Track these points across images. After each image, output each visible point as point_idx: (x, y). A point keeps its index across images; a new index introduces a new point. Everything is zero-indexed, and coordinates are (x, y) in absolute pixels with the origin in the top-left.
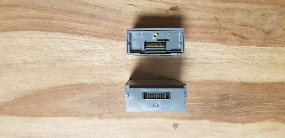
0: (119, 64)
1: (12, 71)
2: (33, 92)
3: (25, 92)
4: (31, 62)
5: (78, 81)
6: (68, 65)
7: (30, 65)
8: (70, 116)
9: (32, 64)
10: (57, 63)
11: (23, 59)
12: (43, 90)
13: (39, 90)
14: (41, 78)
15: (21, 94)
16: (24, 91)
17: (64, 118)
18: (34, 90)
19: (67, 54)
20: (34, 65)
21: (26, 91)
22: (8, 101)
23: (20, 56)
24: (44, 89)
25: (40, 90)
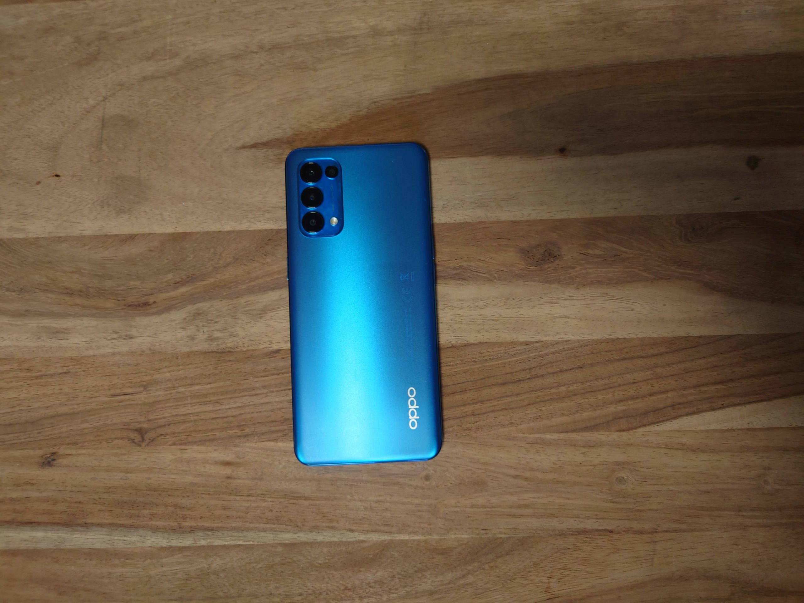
0: (600, 22)
1: (343, 55)
2: (396, 102)
3: (375, 102)
4: (390, 32)
5: (504, 68)
6: (478, 33)
7: (390, 38)
8: (487, 154)
9: (392, 35)
10: (452, 29)
11: (371, 24)
12: (420, 94)
13: (410, 95)
14: (414, 67)
15: (368, 108)
16: (375, 100)
17: (473, 159)
18: (399, 96)
19: (476, 7)
20: (396, 37)
21: (378, 100)
22: (333, 125)
23: (364, 17)
24: (422, 92)
25: (412, 97)
